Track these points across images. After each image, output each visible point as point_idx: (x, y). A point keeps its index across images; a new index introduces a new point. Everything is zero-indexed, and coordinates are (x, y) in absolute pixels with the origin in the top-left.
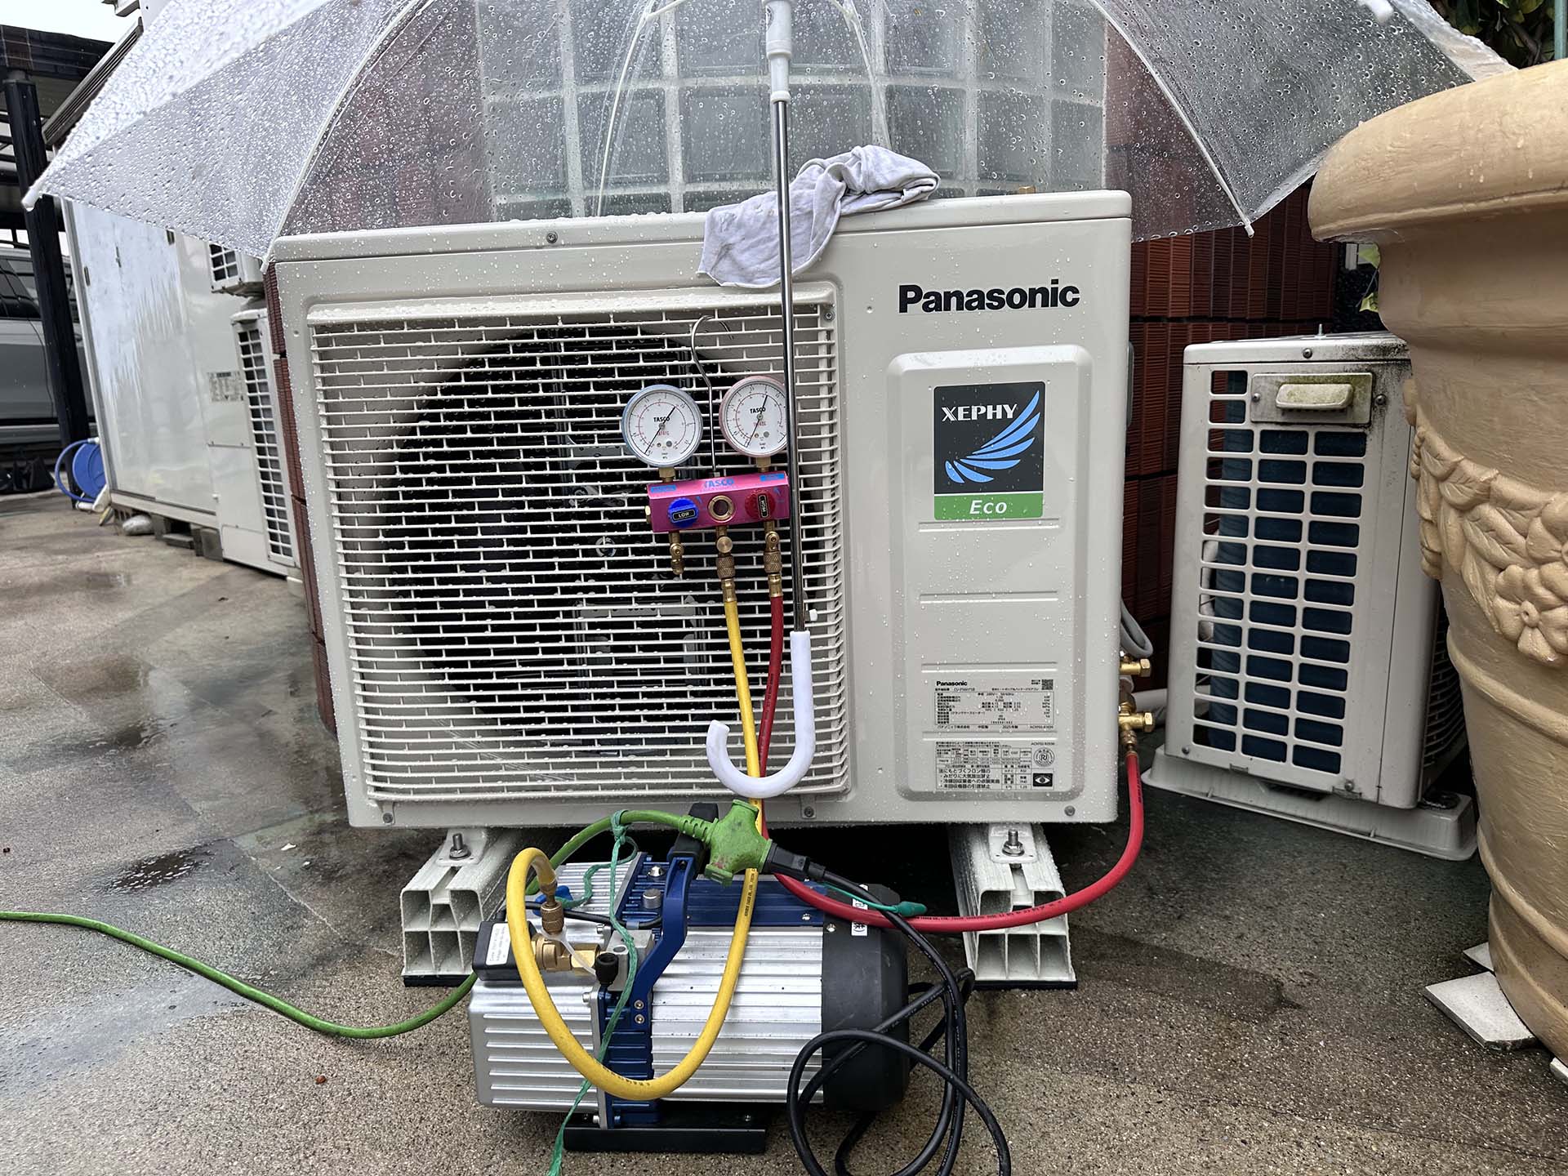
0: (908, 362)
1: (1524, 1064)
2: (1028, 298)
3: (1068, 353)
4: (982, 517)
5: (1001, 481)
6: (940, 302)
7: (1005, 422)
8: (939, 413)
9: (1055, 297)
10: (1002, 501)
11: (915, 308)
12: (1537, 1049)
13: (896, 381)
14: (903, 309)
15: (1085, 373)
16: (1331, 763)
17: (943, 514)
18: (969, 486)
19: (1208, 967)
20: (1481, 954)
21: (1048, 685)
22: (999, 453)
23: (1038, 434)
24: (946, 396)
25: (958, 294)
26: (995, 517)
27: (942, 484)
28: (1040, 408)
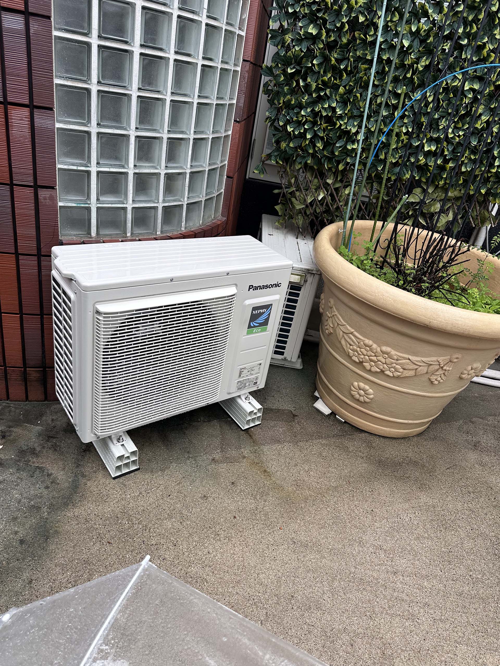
0: (248, 302)
1: (332, 417)
2: (272, 286)
3: (277, 297)
4: (256, 333)
5: (261, 325)
6: (256, 288)
7: (264, 312)
8: (252, 312)
9: (277, 285)
10: (259, 329)
11: (251, 290)
12: (333, 414)
13: (245, 306)
14: (249, 290)
15: (279, 300)
16: (282, 353)
17: (248, 334)
18: (255, 327)
19: (278, 410)
20: (317, 394)
21: (260, 364)
22: (261, 320)
23: (269, 314)
24: (254, 309)
25: (260, 286)
26: (258, 332)
27: (250, 327)
28: (271, 309)
